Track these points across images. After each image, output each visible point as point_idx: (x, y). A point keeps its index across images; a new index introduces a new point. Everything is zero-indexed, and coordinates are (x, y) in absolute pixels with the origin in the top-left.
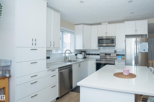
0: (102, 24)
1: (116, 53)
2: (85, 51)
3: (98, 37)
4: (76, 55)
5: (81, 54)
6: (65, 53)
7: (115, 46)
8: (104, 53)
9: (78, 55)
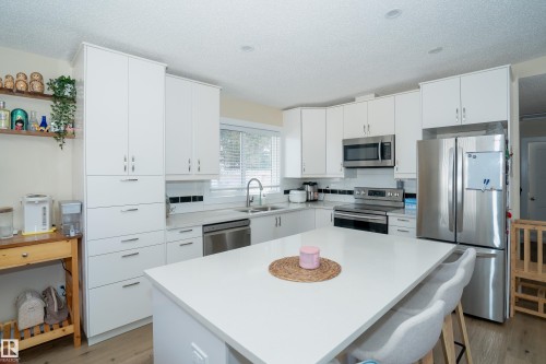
0: (357, 99)
1: (402, 188)
2: (313, 181)
3: (344, 141)
4: (287, 192)
5: (301, 189)
6: (248, 188)
7: (393, 167)
8: (363, 189)
9: (292, 192)
